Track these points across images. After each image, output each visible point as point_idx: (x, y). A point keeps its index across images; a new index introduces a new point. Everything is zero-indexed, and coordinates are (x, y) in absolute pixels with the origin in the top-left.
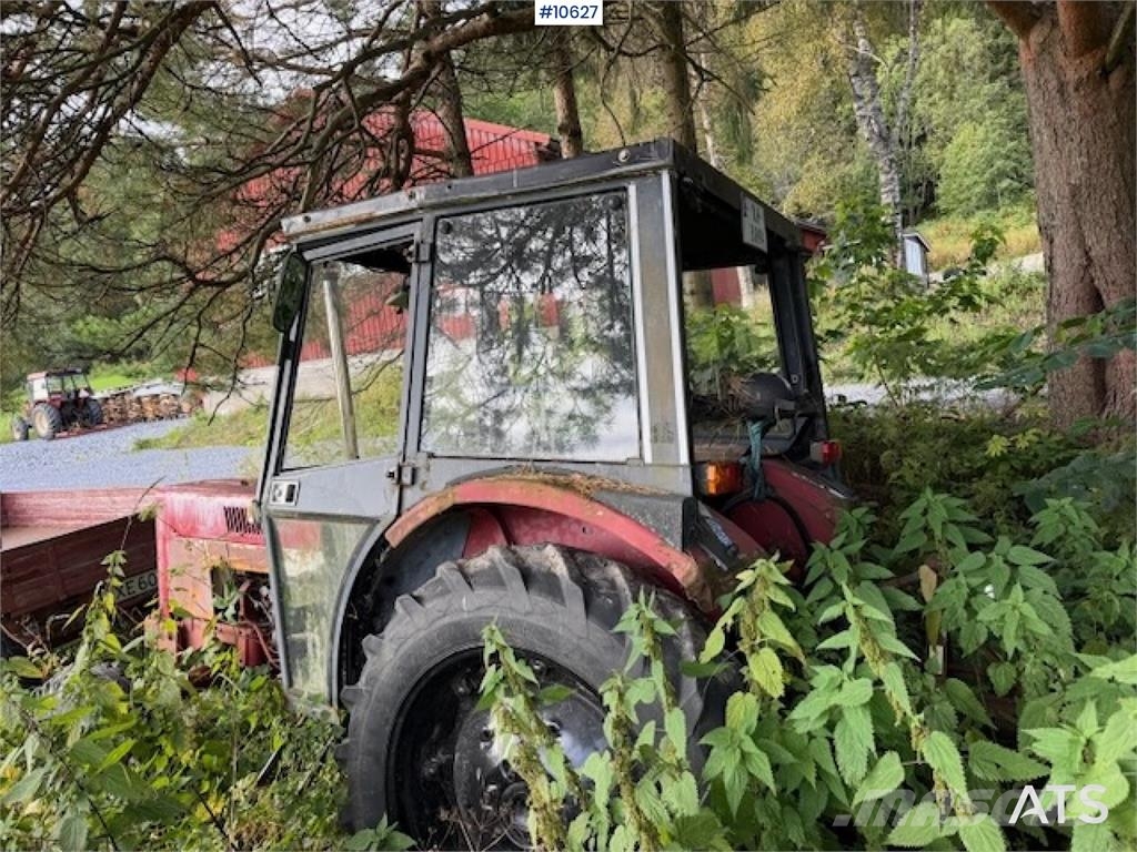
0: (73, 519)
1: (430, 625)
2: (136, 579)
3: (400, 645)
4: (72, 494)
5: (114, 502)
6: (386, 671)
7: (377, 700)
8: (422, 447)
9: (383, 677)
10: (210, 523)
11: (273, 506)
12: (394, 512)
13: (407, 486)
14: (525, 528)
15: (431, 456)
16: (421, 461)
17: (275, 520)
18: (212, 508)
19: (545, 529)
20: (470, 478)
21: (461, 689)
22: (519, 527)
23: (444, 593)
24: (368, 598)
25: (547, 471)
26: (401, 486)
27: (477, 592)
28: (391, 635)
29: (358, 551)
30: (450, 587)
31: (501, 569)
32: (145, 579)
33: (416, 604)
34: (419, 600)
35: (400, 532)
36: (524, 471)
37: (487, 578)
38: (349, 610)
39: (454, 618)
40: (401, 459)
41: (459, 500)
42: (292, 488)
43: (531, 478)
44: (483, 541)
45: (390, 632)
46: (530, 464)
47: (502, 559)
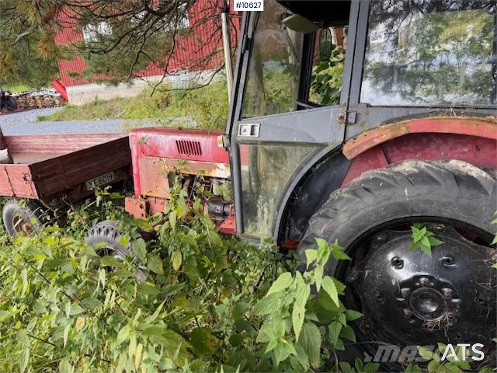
0: (45, 149)
1: (378, 204)
2: (97, 178)
3: (353, 214)
5: (68, 141)
6: (341, 227)
8: (362, 101)
10: (167, 149)
11: (239, 138)
12: (342, 140)
13: (351, 124)
14: (396, 152)
15: (369, 106)
16: (362, 110)
18: (167, 142)
19: (411, 153)
20: (400, 119)
21: (379, 238)
22: (392, 151)
23: (387, 186)
24: (300, 188)
25: (466, 114)
26: (347, 124)
27: (416, 186)
28: (345, 208)
29: (306, 163)
30: (392, 182)
31: (431, 173)
32: (102, 179)
33: (367, 192)
34: (367, 190)
35: (357, 150)
36: (448, 114)
37: (421, 178)
38: (293, 194)
39: (399, 200)
40: (346, 108)
41: (412, 131)
42: (253, 127)
43: (459, 117)
44: (365, 159)
45: (342, 207)
46: (452, 109)
47: (434, 167)
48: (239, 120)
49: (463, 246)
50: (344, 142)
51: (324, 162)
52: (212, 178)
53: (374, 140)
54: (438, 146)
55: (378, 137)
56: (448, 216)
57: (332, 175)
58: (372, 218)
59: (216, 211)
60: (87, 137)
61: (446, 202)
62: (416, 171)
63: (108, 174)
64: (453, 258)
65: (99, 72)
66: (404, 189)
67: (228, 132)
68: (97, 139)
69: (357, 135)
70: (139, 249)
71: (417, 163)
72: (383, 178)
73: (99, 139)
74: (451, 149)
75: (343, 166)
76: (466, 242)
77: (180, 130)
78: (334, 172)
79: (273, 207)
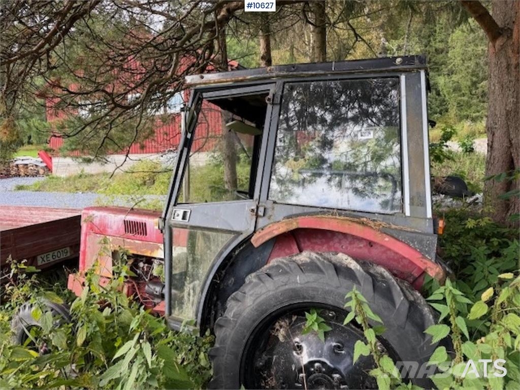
1: (277, 289)
2: (51, 254)
3: (257, 298)
5: (31, 214)
6: (248, 310)
7: (240, 325)
8: (270, 198)
9: (245, 314)
10: (115, 228)
11: (173, 221)
12: (253, 229)
13: (261, 216)
14: (308, 243)
15: (275, 202)
16: (269, 205)
17: (174, 229)
18: (116, 221)
19: (319, 245)
20: (297, 215)
22: (304, 243)
23: (285, 273)
24: (223, 272)
25: (346, 215)
26: (257, 216)
27: (306, 274)
28: (251, 293)
30: (288, 270)
31: (319, 263)
32: (56, 254)
33: (268, 277)
34: (269, 275)
35: (261, 239)
36: (332, 215)
37: (312, 267)
38: (214, 277)
39: (292, 286)
40: (257, 203)
41: (301, 226)
42: (185, 213)
43: (339, 218)
44: (283, 248)
45: (250, 290)
46: (335, 211)
47: (320, 258)
48: (174, 205)
49: (352, 333)
50: (255, 232)
51: (241, 248)
52: (155, 258)
53: (274, 232)
54: (340, 240)
55: (276, 229)
56: (332, 303)
57: (256, 261)
58: (272, 303)
59: (155, 293)
60: (51, 211)
61: (328, 290)
62: (308, 260)
63: (63, 250)
64: (342, 344)
66: (297, 276)
67: (163, 216)
68: (61, 213)
69: (265, 226)
71: (310, 254)
72: (283, 265)
73: (64, 213)
74: (350, 244)
75: (265, 253)
76: (355, 330)
77: (132, 211)
78: (258, 258)
79: (198, 289)
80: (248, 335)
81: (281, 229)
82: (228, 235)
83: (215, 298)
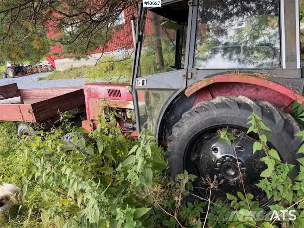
0: (41, 96)
1: (202, 119)
2: (69, 111)
3: (190, 125)
4: (40, 89)
5: (53, 91)
6: (185, 131)
7: (182, 140)
8: (194, 67)
9: (184, 133)
10: (103, 94)
11: (137, 87)
12: (185, 87)
13: (189, 79)
15: (198, 69)
16: (194, 71)
17: (138, 91)
18: (103, 90)
19: (225, 93)
21: (206, 137)
22: (215, 92)
23: (206, 110)
24: (168, 113)
25: (244, 72)
26: (187, 79)
27: (220, 109)
28: (187, 122)
29: (169, 99)
30: (208, 108)
31: (227, 103)
32: (71, 112)
33: (196, 113)
34: (197, 112)
35: (191, 92)
36: (235, 72)
37: (223, 105)
38: (164, 116)
39: (212, 117)
40: (187, 71)
41: (216, 81)
42: (143, 81)
43: (240, 74)
44: (202, 97)
45: (186, 121)
46: (237, 70)
47: (228, 100)
48: (137, 77)
49: (247, 140)
50: (186, 88)
51: (178, 99)
52: (127, 109)
53: (199, 87)
54: (238, 89)
55: (200, 85)
56: (236, 124)
57: (186, 106)
58: (200, 126)
59: (130, 127)
60: (64, 89)
61: (234, 117)
62: (221, 102)
63: (74, 109)
64: (242, 146)
65: (69, 52)
66: (214, 111)
67: (131, 84)
68: (69, 90)
69: (193, 84)
70: (82, 143)
71: (221, 98)
72: (205, 106)
73: (70, 90)
74: (245, 90)
75: (191, 101)
76: (249, 138)
77: (110, 84)
78: (187, 104)
79: (155, 123)
80: (186, 144)
81: (204, 84)
82: (170, 92)
83: (164, 127)
